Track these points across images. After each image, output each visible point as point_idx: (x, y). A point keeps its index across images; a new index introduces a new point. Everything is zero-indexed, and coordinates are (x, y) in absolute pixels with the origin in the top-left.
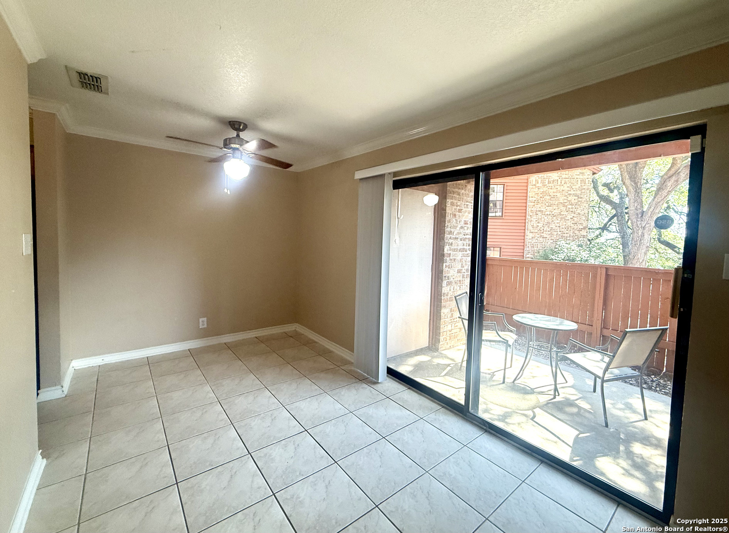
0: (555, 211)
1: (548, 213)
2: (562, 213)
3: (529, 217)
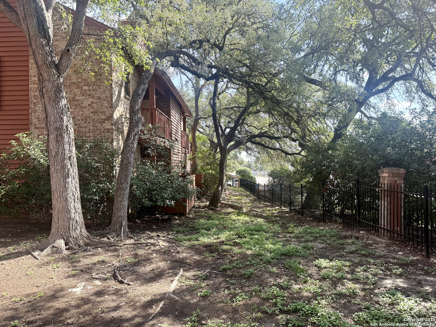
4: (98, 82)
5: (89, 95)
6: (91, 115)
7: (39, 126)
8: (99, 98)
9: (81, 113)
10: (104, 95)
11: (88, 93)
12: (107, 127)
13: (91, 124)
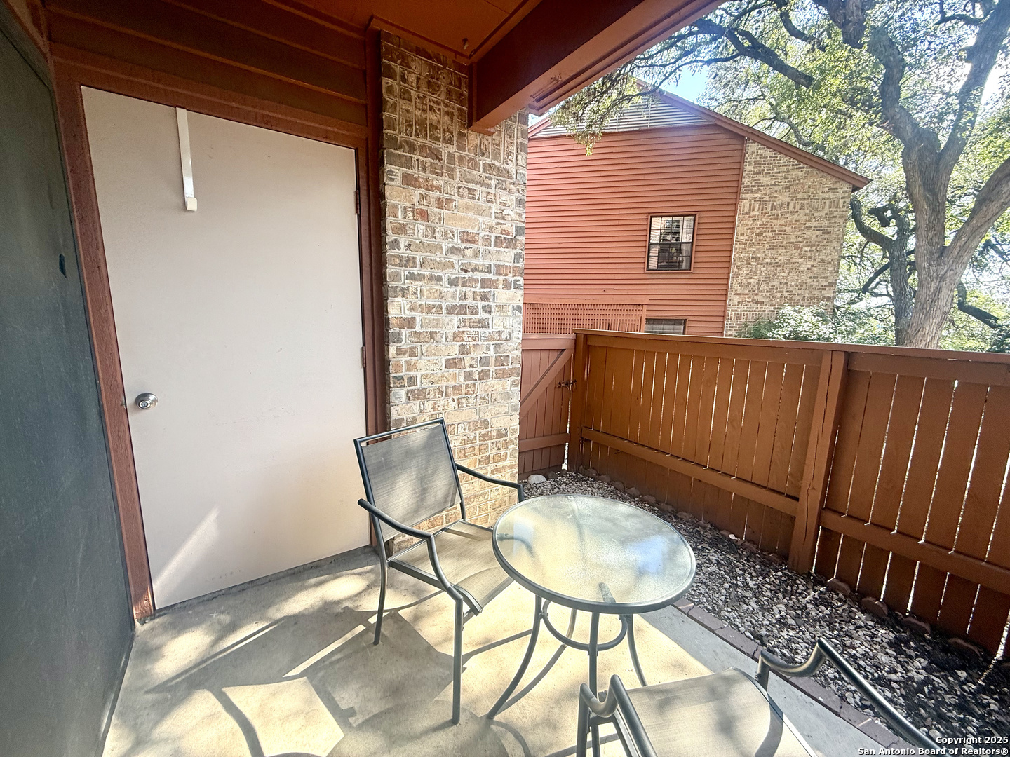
0: (780, 257)
1: (769, 261)
2: (793, 260)
3: (736, 270)
4: (825, 242)
5: (810, 257)
6: (809, 280)
7: (741, 292)
8: (823, 261)
9: (796, 278)
10: (830, 257)
11: (809, 254)
12: (828, 295)
13: (807, 291)
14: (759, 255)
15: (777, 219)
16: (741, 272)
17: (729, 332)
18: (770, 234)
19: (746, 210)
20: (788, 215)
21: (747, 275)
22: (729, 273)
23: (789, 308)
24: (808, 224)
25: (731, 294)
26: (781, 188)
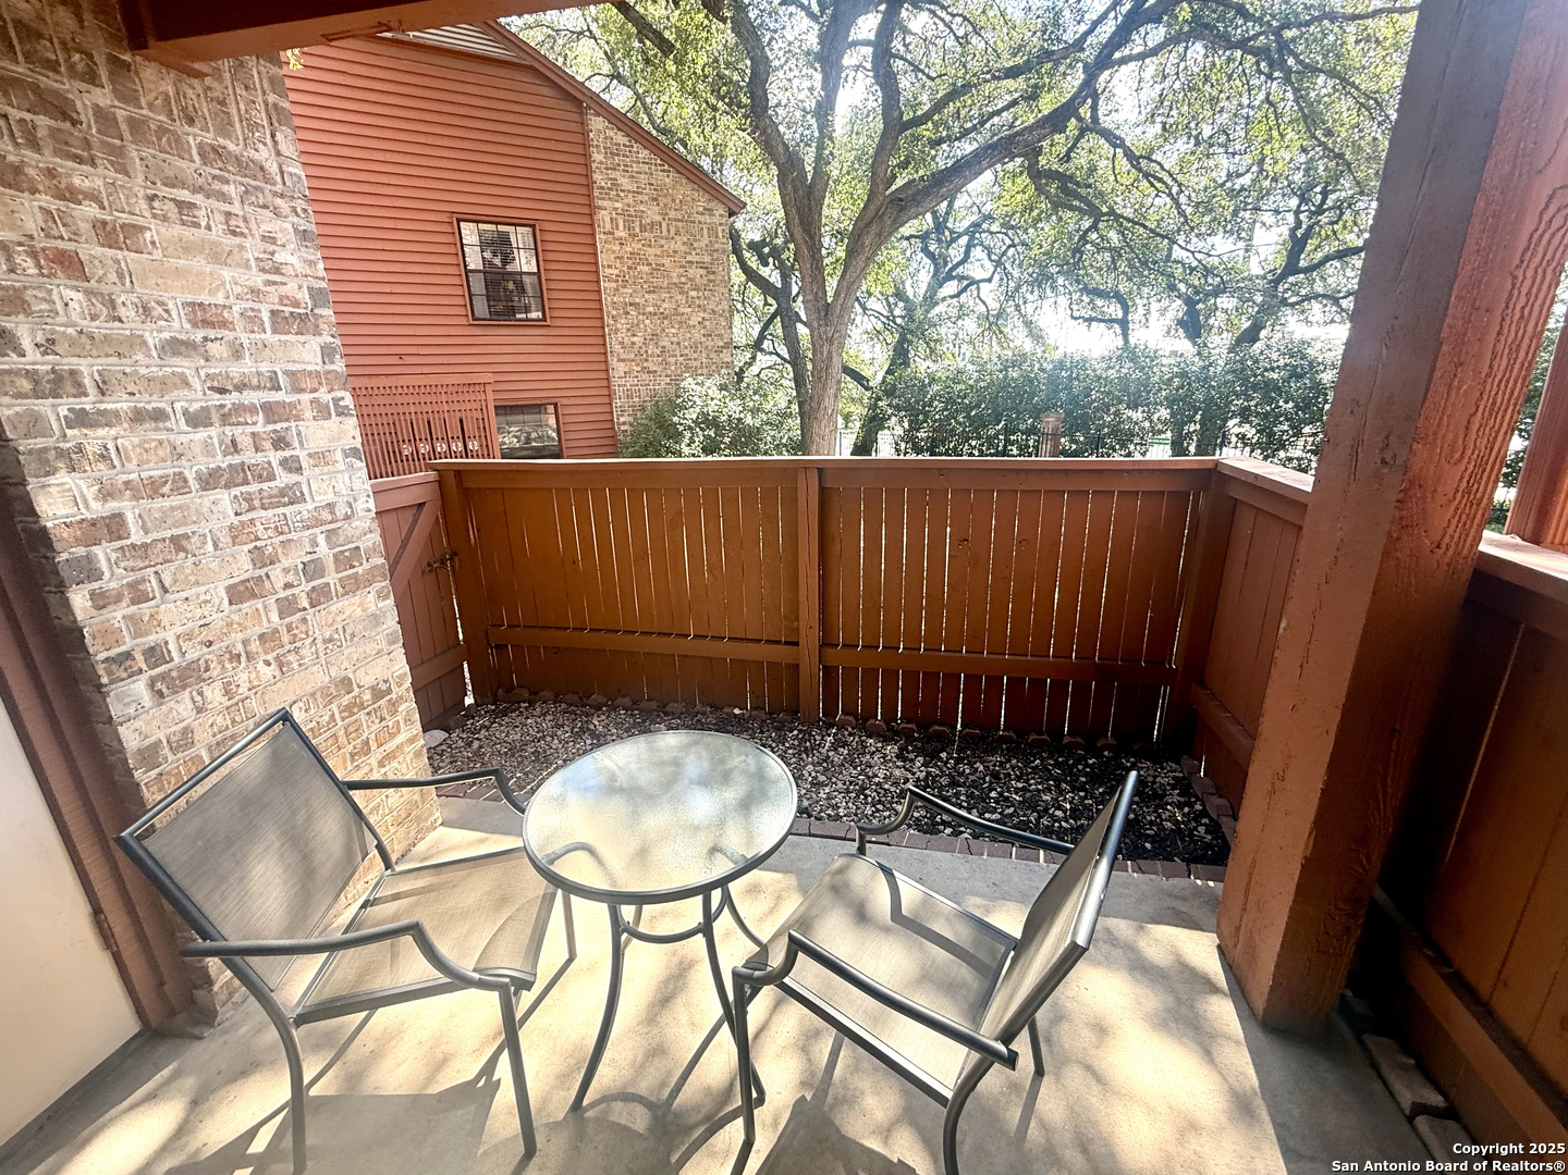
0: (665, 305)
1: (651, 309)
2: (681, 310)
3: (611, 322)
4: (711, 285)
7: (624, 356)
8: (713, 311)
9: (689, 335)
11: (697, 302)
13: (704, 355)
14: (637, 300)
15: (650, 246)
16: (619, 326)
17: (622, 419)
18: (646, 269)
19: (608, 227)
20: (663, 242)
21: (628, 330)
22: (603, 328)
23: (690, 380)
24: (689, 258)
25: (613, 361)
26: (646, 198)
